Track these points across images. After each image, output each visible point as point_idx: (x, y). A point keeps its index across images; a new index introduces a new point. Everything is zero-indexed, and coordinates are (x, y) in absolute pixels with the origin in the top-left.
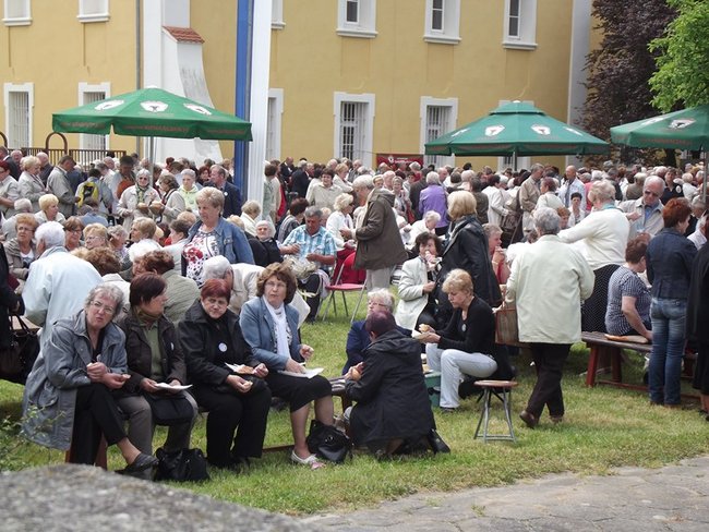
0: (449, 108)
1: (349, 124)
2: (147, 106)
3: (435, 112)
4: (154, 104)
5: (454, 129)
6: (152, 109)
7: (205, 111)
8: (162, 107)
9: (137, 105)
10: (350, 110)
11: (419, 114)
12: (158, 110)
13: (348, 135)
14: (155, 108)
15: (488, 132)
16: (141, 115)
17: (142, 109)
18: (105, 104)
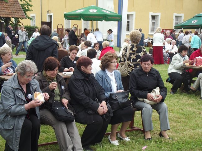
0: (181, 16)
1: (153, 21)
2: (91, 11)
3: (177, 18)
4: (93, 10)
5: (183, 22)
6: (92, 12)
7: (108, 12)
8: (95, 11)
9: (88, 10)
10: (154, 17)
11: (173, 18)
12: (94, 12)
13: (153, 24)
14: (93, 11)
15: (193, 22)
16: (89, 13)
17: (90, 12)
18: (79, 10)
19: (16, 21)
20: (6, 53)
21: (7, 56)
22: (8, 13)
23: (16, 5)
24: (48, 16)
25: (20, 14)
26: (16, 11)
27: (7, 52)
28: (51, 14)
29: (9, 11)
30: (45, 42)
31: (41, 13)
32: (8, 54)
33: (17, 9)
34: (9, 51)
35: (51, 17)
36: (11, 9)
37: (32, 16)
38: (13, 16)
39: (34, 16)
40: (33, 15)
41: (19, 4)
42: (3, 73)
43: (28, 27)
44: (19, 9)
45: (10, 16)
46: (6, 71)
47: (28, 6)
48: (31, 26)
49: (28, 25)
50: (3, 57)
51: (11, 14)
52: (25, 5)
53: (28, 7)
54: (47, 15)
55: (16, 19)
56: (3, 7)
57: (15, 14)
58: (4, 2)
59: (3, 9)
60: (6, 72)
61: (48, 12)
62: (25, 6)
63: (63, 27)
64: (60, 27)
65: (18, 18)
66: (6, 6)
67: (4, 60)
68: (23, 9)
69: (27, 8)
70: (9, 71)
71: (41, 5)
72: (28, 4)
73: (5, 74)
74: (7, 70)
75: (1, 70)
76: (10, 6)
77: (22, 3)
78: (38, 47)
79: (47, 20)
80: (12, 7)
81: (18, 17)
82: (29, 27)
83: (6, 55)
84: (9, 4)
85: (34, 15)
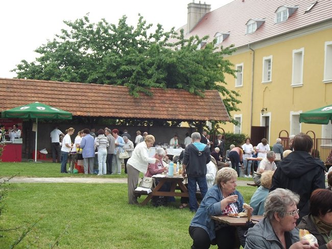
18: (326, 108)
19: (213, 126)
20: (230, 179)
21: (230, 184)
22: (203, 114)
23: (216, 101)
24: (263, 117)
25: (222, 115)
26: (215, 111)
27: (230, 177)
28: (268, 114)
29: (206, 111)
30: (301, 164)
31: (251, 113)
32: (232, 181)
33: (217, 107)
34: (234, 175)
35: (267, 118)
36: (208, 107)
37: (237, 118)
38: (211, 118)
39: (239, 118)
40: (238, 116)
41: (220, 99)
42: (222, 212)
43: (230, 135)
44: (220, 108)
45: (207, 119)
46: (226, 208)
47: (234, 102)
48: (234, 133)
49: (230, 132)
50: (223, 186)
51: (208, 114)
52: (228, 100)
53: (233, 104)
54: (262, 115)
55: (214, 123)
56: (197, 105)
57: (214, 114)
58: (198, 97)
59: (197, 107)
60: (226, 210)
61: (263, 111)
62: (230, 103)
63: (288, 136)
64: (284, 135)
65: (216, 122)
66: (201, 103)
67: (224, 191)
68: (226, 107)
69: (231, 106)
70: (231, 209)
71: (252, 101)
72: (233, 100)
73: (226, 215)
74: (229, 206)
75: (221, 206)
76: (206, 103)
77: (225, 98)
78: (288, 172)
79: (261, 124)
80: (210, 104)
81: (218, 119)
82: (232, 135)
83: (228, 182)
84: (206, 100)
85: (240, 115)
